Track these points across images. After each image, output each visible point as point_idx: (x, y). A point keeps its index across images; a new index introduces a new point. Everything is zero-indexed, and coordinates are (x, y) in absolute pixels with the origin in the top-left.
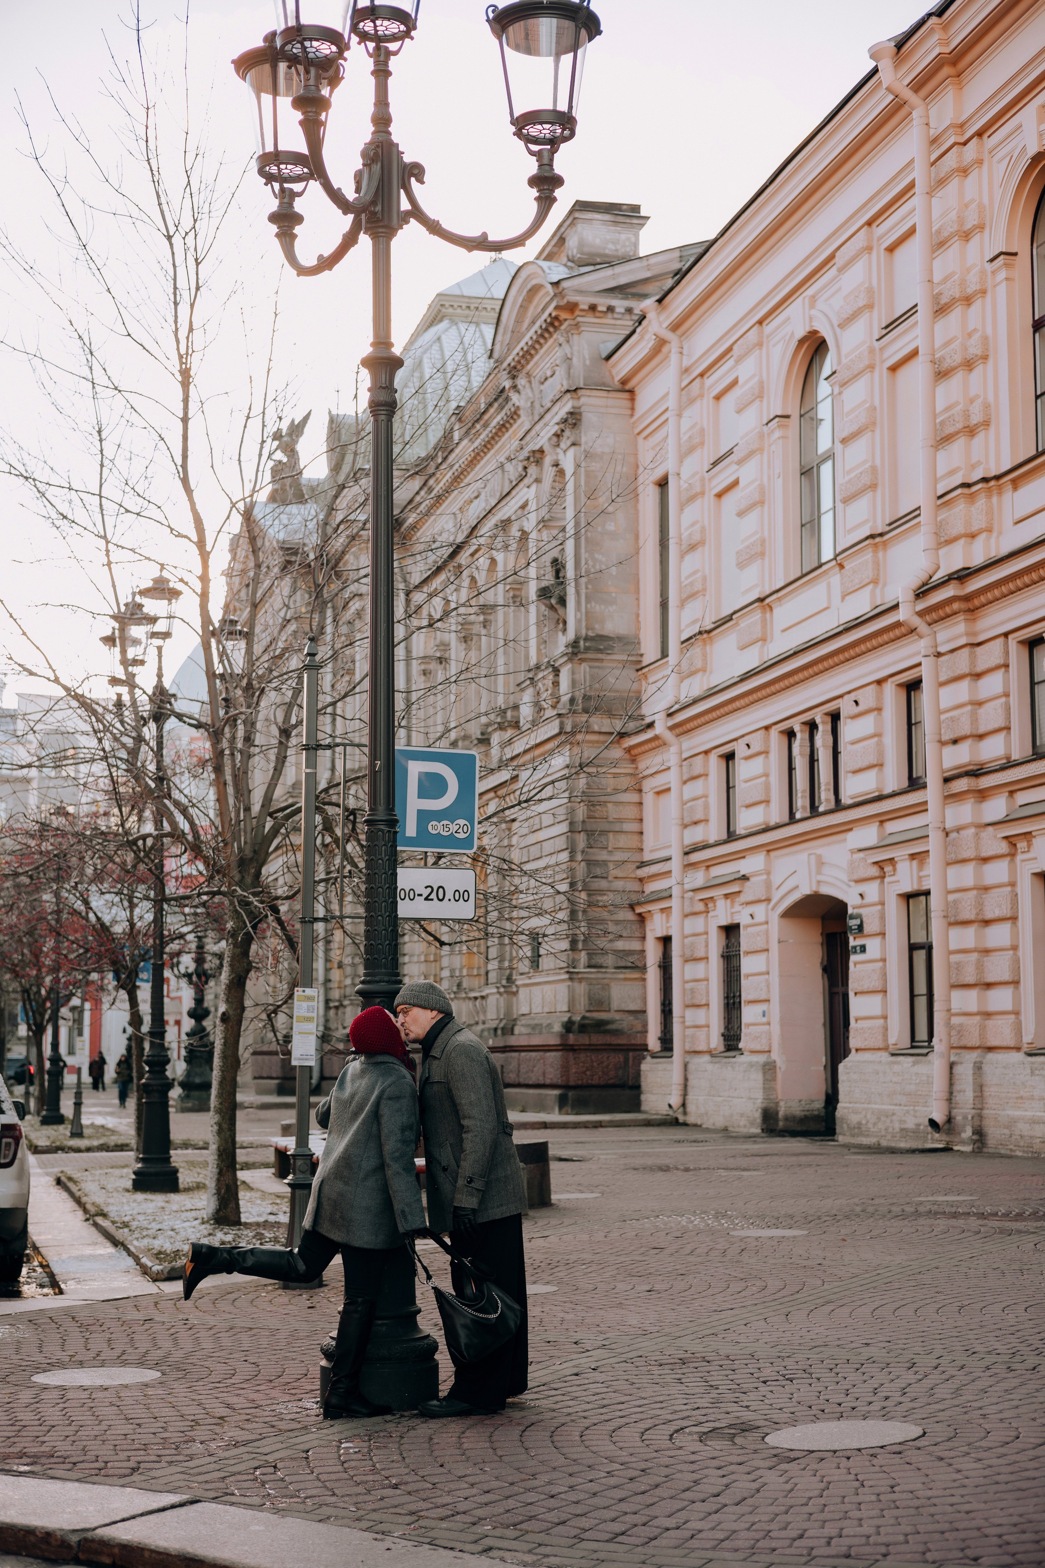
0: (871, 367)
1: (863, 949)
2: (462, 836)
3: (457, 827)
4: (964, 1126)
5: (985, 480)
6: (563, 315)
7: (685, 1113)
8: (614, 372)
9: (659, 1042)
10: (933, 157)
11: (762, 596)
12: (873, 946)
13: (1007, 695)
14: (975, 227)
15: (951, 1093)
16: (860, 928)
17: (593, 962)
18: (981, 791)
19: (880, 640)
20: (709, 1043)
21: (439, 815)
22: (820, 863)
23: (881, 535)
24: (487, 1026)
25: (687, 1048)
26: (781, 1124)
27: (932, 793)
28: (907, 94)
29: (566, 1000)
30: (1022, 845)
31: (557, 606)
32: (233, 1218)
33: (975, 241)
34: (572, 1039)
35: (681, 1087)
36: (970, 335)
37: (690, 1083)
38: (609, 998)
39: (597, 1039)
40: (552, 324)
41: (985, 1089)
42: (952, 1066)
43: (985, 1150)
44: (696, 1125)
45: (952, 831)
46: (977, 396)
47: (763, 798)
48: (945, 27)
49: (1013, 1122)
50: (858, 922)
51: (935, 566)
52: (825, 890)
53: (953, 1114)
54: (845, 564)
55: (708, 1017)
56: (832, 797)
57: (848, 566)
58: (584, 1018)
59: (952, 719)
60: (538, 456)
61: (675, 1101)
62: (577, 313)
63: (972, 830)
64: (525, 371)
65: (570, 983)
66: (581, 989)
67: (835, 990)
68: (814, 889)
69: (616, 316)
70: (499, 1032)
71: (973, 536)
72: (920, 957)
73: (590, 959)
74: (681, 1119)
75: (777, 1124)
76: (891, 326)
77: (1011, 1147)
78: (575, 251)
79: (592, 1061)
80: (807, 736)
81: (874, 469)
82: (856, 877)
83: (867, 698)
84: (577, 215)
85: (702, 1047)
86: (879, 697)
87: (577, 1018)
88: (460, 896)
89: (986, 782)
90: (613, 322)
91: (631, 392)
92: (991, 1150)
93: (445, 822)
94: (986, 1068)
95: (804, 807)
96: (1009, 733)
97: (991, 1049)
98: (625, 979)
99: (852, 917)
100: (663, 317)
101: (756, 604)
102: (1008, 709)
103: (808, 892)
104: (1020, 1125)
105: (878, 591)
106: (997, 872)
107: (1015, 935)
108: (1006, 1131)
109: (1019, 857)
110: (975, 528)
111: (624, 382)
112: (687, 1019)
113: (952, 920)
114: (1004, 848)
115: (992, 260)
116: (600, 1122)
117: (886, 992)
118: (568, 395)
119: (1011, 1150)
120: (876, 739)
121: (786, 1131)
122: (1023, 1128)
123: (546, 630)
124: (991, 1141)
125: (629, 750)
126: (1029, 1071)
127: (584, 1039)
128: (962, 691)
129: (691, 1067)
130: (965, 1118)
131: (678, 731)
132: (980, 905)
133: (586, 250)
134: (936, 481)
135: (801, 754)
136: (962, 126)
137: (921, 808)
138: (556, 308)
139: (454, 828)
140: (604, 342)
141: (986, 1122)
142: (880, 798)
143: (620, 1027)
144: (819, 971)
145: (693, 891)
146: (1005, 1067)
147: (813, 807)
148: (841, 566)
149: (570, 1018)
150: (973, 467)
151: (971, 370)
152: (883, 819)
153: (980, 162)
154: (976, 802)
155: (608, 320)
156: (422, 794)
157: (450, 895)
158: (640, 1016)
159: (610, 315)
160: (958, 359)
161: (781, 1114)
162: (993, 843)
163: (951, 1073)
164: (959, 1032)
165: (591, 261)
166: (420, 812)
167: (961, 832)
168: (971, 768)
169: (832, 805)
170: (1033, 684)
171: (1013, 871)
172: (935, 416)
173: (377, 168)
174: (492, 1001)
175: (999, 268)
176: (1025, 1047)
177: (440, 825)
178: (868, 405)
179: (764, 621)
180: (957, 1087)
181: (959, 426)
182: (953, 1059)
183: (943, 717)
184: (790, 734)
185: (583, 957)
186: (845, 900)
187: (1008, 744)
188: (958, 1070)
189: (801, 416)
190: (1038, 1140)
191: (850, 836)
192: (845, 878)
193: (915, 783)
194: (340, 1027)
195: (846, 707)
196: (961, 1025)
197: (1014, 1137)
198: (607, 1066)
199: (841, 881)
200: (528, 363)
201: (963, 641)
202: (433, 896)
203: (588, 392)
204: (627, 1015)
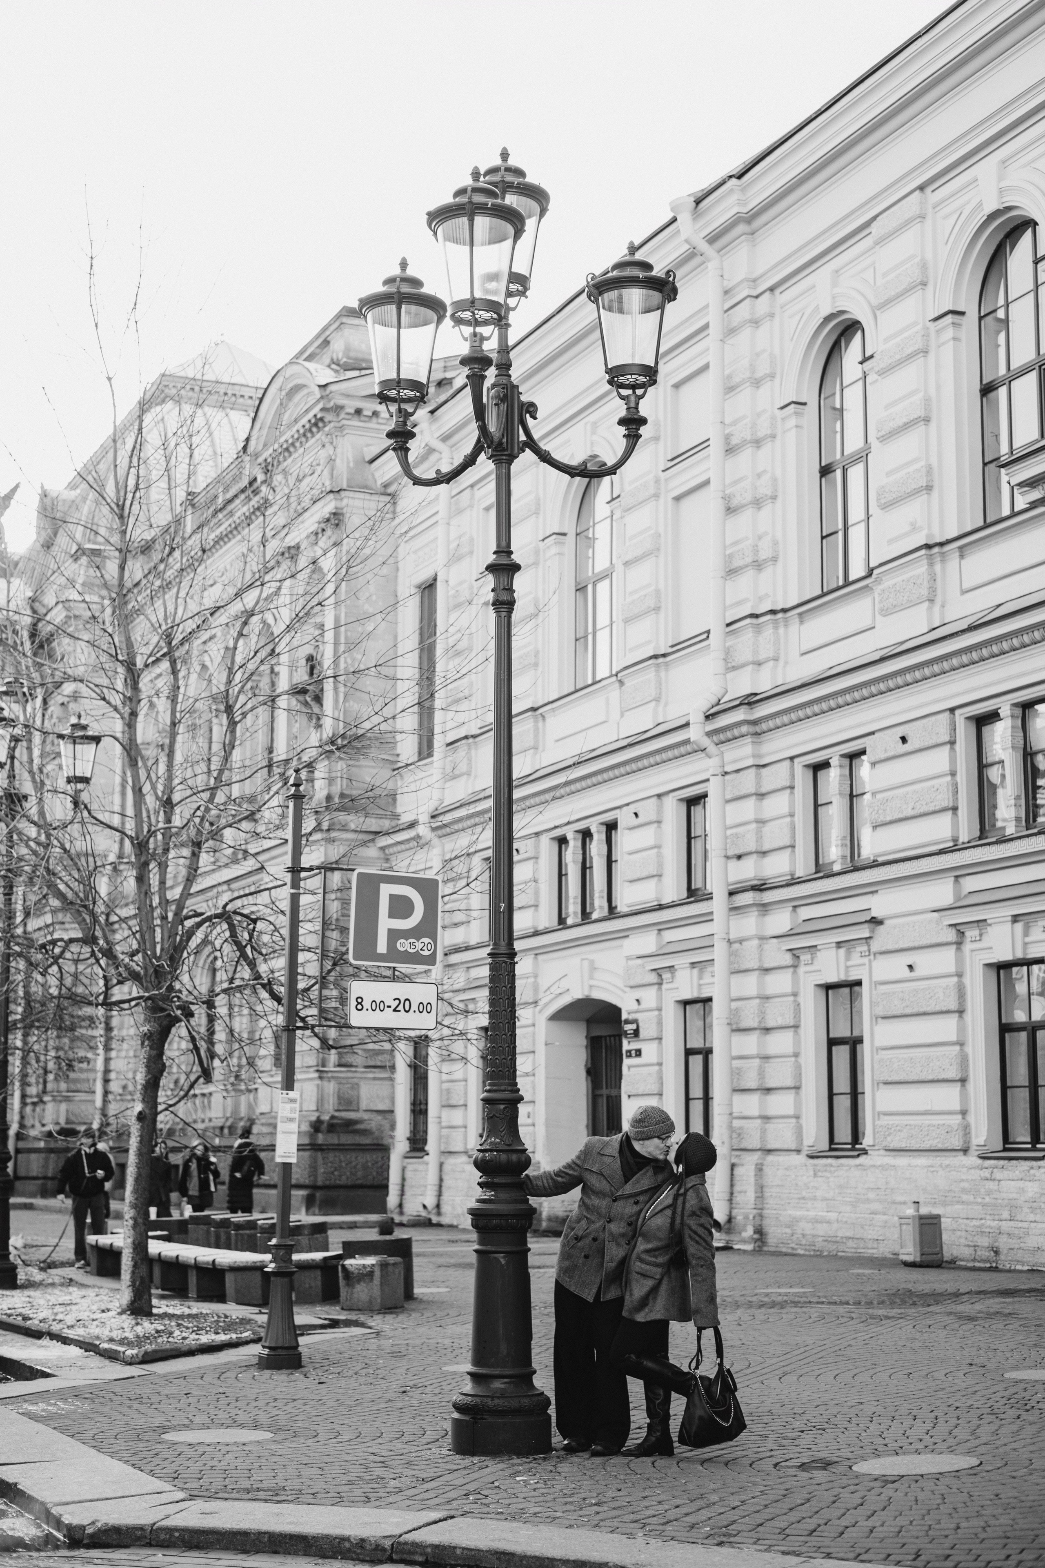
0: (656, 496)
1: (639, 1053)
2: (426, 953)
3: (422, 945)
4: (745, 1225)
5: (773, 612)
6: (328, 417)
7: (439, 1214)
8: (377, 475)
9: (407, 1142)
10: (727, 306)
11: (536, 706)
12: (650, 1051)
13: (792, 815)
14: (767, 376)
15: (732, 1194)
16: (636, 1033)
17: (343, 1061)
18: (764, 905)
19: (664, 756)
20: (466, 1144)
21: (406, 934)
22: (593, 968)
23: (664, 655)
24: (212, 1124)
25: (443, 1149)
26: (544, 1224)
27: (718, 905)
28: (703, 246)
29: (314, 1099)
30: (805, 957)
31: (313, 703)
32: (146, 1309)
33: (766, 388)
34: (321, 1138)
35: (436, 1188)
36: (759, 476)
37: (444, 1184)
38: (358, 1097)
39: (346, 1139)
40: (316, 425)
41: (765, 1189)
42: (733, 1166)
43: (765, 1249)
44: (451, 1226)
45: (735, 942)
46: (766, 533)
47: (532, 903)
48: (744, 190)
49: (793, 1223)
50: (634, 1026)
51: (723, 691)
52: (597, 995)
53: (734, 1214)
54: (626, 681)
55: (465, 1117)
56: (606, 905)
57: (628, 683)
58: (333, 1117)
59: (737, 836)
60: (292, 552)
61: (430, 1202)
62: (342, 415)
63: (756, 942)
64: (281, 467)
65: (319, 1082)
66: (331, 1088)
67: (599, 1092)
68: (586, 993)
69: (380, 421)
70: (226, 1131)
71: (759, 664)
72: (696, 1062)
73: (340, 1058)
74: (435, 1219)
75: (540, 1225)
76: (676, 459)
77: (793, 1245)
78: (340, 356)
79: (340, 1161)
80: (579, 844)
81: (658, 592)
82: (632, 983)
83: (648, 811)
84: (345, 320)
85: (459, 1147)
86: (660, 810)
87: (326, 1117)
88: (425, 1008)
89: (769, 897)
90: (377, 426)
91: (393, 496)
92: (771, 1249)
93: (412, 940)
94: (766, 1169)
95: (575, 913)
96: (793, 852)
97: (769, 1151)
98: (375, 1079)
99: (627, 1022)
100: (434, 427)
101: (530, 713)
102: (793, 829)
103: (580, 996)
104: (802, 1224)
105: (660, 709)
106: (780, 983)
107: (797, 1042)
108: (788, 1231)
109: (802, 969)
110: (762, 657)
111: (386, 486)
112: (443, 1119)
113: (734, 1027)
114: (788, 959)
115: (782, 408)
116: (355, 1222)
117: (661, 1095)
118: (331, 496)
119: (793, 1248)
120: (656, 850)
121: (549, 1231)
122: (805, 1227)
123: (297, 725)
124: (772, 1240)
125: (382, 849)
126: (812, 1173)
127: (333, 1139)
128: (747, 810)
129: (446, 1167)
130: (746, 1217)
131: (440, 832)
132: (762, 1014)
133: (352, 354)
134: (725, 609)
135: (574, 862)
136: (754, 281)
137: (707, 918)
138: (322, 410)
139: (419, 946)
140: (368, 445)
141: (766, 1222)
142: (661, 907)
143: (368, 1127)
144: (583, 1074)
145: (453, 992)
146: (786, 1169)
147: (585, 915)
148: (621, 683)
149: (318, 1118)
150: (761, 599)
151: (759, 508)
152: (661, 928)
153: (772, 315)
154: (759, 915)
155: (373, 424)
156: (391, 915)
157: (414, 1007)
158: (388, 1116)
159: (374, 420)
160: (748, 497)
161: (544, 1215)
162: (777, 954)
163: (732, 1175)
164: (739, 1135)
165: (357, 366)
166: (389, 930)
167: (744, 943)
168: (755, 882)
169: (605, 912)
170: (816, 806)
171: (795, 981)
172: (725, 547)
173: (504, 407)
174: (217, 1099)
175: (789, 416)
176: (806, 1151)
177: (407, 943)
178: (652, 532)
179: (536, 730)
180: (737, 1188)
181: (749, 560)
182: (734, 1161)
183: (729, 832)
184: (562, 841)
185: (333, 1056)
186: (619, 1005)
187: (793, 861)
188: (738, 1171)
189: (577, 535)
190: (821, 1239)
191: (626, 942)
192: (620, 984)
193: (694, 894)
194: (38, 1125)
195: (624, 818)
196: (741, 1128)
197: (795, 1236)
198: (355, 1167)
199: (617, 987)
200: (285, 460)
201: (750, 762)
202: (401, 1008)
203: (351, 494)
204: (375, 1114)
